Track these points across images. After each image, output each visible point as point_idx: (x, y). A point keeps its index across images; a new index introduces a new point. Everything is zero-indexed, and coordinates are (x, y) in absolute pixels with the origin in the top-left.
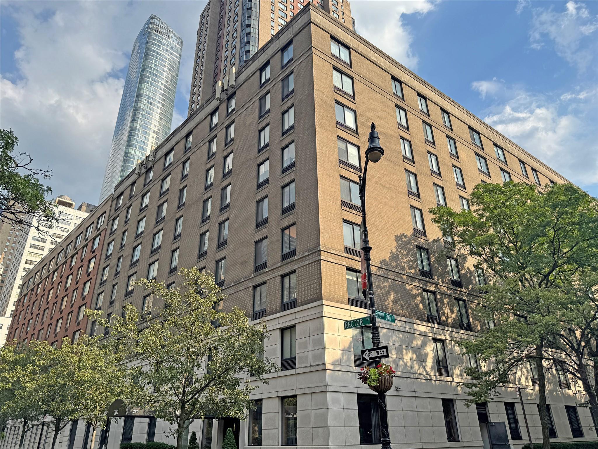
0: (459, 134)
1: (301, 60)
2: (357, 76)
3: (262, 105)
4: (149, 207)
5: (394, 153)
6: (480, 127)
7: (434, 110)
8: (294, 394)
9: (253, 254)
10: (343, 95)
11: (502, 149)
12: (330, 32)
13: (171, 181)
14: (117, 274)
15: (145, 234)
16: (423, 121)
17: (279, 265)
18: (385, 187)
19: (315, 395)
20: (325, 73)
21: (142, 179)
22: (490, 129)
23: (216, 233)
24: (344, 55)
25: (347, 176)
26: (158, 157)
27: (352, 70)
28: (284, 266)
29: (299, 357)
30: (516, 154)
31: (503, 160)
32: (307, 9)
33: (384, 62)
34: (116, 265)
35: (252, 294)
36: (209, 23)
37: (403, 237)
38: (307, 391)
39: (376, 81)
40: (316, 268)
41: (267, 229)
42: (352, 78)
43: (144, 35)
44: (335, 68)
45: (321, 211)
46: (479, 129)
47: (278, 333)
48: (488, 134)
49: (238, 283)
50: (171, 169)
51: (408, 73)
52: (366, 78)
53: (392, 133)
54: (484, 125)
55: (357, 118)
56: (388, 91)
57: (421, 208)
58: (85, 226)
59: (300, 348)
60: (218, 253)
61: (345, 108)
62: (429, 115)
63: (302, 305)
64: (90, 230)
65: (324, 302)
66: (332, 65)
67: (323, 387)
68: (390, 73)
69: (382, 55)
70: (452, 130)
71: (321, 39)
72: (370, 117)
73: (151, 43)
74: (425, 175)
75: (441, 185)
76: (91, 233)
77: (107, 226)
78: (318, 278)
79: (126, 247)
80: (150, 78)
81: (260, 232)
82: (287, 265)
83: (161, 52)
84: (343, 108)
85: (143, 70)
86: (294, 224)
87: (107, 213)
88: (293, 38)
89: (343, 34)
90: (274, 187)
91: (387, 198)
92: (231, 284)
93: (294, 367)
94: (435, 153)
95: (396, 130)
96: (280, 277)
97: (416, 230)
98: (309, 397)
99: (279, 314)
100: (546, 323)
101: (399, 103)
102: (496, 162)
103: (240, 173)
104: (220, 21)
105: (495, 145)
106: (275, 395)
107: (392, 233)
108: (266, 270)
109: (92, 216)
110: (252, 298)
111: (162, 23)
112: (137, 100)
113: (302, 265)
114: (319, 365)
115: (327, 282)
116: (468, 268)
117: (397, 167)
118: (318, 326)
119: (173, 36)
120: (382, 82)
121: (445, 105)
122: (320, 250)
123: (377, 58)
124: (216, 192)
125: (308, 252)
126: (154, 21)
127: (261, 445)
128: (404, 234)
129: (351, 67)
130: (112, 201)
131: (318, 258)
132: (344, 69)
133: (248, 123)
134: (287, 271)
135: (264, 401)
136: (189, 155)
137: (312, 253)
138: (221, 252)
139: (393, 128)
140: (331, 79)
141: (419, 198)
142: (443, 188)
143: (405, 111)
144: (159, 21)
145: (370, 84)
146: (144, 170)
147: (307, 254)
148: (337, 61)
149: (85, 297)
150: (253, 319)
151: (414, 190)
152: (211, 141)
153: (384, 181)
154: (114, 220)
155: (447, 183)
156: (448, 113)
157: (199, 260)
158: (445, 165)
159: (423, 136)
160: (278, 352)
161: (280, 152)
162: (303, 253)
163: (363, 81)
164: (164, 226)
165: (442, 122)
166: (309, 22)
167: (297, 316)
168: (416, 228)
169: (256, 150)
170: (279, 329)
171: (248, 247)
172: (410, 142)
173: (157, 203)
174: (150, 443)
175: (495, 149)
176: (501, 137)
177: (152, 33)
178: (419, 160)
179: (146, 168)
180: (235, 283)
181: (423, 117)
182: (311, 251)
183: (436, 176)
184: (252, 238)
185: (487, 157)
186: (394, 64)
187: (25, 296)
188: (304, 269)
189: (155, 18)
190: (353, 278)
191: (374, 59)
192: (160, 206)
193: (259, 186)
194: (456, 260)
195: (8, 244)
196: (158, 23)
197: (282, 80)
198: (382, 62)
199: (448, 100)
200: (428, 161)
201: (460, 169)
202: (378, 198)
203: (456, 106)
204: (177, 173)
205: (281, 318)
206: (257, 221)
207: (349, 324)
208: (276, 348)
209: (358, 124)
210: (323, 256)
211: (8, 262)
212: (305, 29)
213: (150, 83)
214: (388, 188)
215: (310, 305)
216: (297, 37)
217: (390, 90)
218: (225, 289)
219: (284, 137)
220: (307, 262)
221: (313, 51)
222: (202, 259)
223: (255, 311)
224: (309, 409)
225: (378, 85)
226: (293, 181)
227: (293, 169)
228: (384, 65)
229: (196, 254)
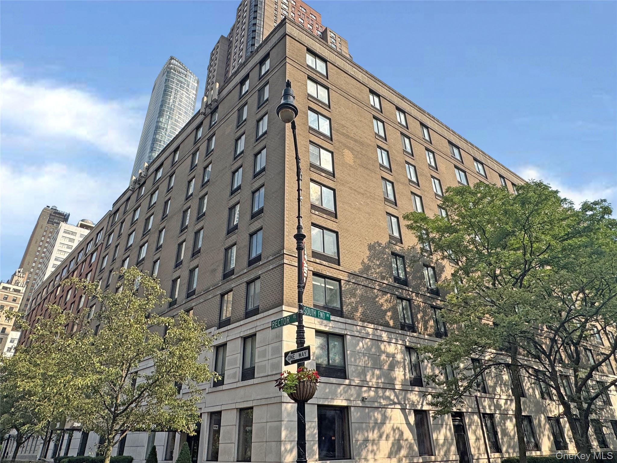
0: (438, 147)
1: (276, 70)
2: (333, 87)
3: (240, 116)
4: (139, 220)
5: (370, 160)
6: (460, 142)
7: (413, 124)
8: (251, 405)
9: (222, 262)
10: (317, 103)
11: (482, 164)
12: (306, 45)
13: (158, 194)
14: (107, 286)
15: (133, 246)
16: (402, 134)
17: (245, 271)
18: (359, 193)
19: (271, 406)
20: (299, 82)
21: (135, 195)
22: (469, 145)
23: (192, 242)
24: (321, 67)
25: (318, 180)
26: (150, 173)
27: (328, 81)
28: (250, 272)
29: (258, 366)
30: (496, 169)
31: (483, 174)
32: (284, 23)
33: (362, 76)
34: (107, 277)
35: (219, 303)
36: (218, 60)
37: (377, 245)
38: (264, 402)
39: (353, 92)
40: (279, 273)
41: (236, 235)
42: (327, 88)
43: (164, 74)
44: (310, 78)
45: (287, 214)
46: (459, 144)
47: (239, 342)
48: (468, 149)
49: (207, 291)
50: (159, 184)
51: (386, 88)
52: (343, 89)
53: (369, 142)
54: (463, 141)
55: (332, 125)
56: (366, 103)
57: (397, 216)
58: (86, 241)
59: (259, 357)
60: (192, 262)
61: (319, 116)
62: (407, 128)
63: (263, 312)
64: (90, 246)
65: (284, 307)
66: (307, 75)
67: (278, 398)
68: (368, 86)
69: (360, 70)
70: (431, 143)
71: (296, 50)
72: (345, 125)
73: (170, 81)
74: (403, 183)
75: (419, 194)
76: (90, 248)
77: (104, 241)
78: (281, 283)
79: (117, 260)
80: (168, 113)
81: (230, 238)
82: (253, 271)
83: (178, 89)
84: (317, 116)
85: (162, 106)
86: (261, 229)
87: (105, 229)
88: (270, 51)
89: (320, 48)
90: (246, 193)
91: (361, 204)
92: (201, 293)
93: (253, 377)
94: (413, 163)
95: (373, 139)
96: (245, 284)
97: (391, 237)
98: (265, 408)
99: (242, 322)
100: (509, 323)
101: (377, 115)
102: (476, 176)
103: (216, 181)
104: (227, 57)
105: (476, 160)
106: (233, 406)
107: (366, 239)
108: (233, 277)
109: (93, 232)
110: (219, 306)
111: (180, 63)
112: (155, 132)
113: (266, 270)
114: (276, 374)
115: (290, 287)
116: (446, 277)
117: (373, 174)
118: (278, 333)
119: (190, 75)
120: (359, 94)
121: (424, 120)
122: (284, 254)
123: (354, 72)
124: (194, 203)
125: (272, 257)
126: (173, 61)
127: (217, 461)
128: (378, 242)
129: (327, 78)
130: (110, 217)
131: (281, 262)
132: (319, 80)
133: (226, 133)
134: (252, 277)
135: (223, 413)
136: (175, 168)
137: (276, 257)
138: (195, 261)
139: (370, 137)
140: (305, 88)
141: (396, 206)
142: (421, 197)
143: (383, 122)
144: (177, 61)
145: (346, 95)
146: (137, 186)
147: (271, 258)
148: (312, 71)
149: (79, 310)
150: (219, 327)
151: (391, 197)
152: (194, 154)
153: (359, 187)
154: (110, 235)
155: (426, 193)
156: (427, 128)
157: (175, 270)
158: (423, 175)
159: (401, 147)
160: (238, 362)
161: (252, 158)
162: (268, 257)
163: (339, 91)
164: (149, 237)
165: (421, 135)
166: (285, 35)
167: (258, 323)
168: (392, 235)
169: (232, 157)
170: (241, 337)
171: (218, 254)
172: (388, 152)
173: (146, 216)
174: (120, 456)
175: (475, 164)
176: (481, 152)
177: (171, 72)
178: (397, 169)
179: (139, 184)
180: (204, 291)
181: (401, 130)
182: (275, 255)
183: (413, 185)
184: (223, 245)
185: (467, 170)
186: (373, 79)
187: (33, 311)
188: (268, 274)
189: (173, 59)
190: (321, 284)
191: (352, 73)
192: (148, 219)
193: (233, 192)
194: (433, 268)
195: (34, 264)
196: (176, 63)
197: (259, 91)
198: (360, 76)
199: (427, 116)
200: (406, 171)
201: (439, 180)
202: (353, 204)
203: (436, 122)
204: (164, 187)
205: (244, 326)
206: (228, 228)
207: (276, 324)
208: (237, 357)
209: (333, 131)
210: (287, 259)
211: (34, 281)
212: (281, 42)
213: (168, 116)
214: (363, 194)
215: (271, 312)
216: (273, 50)
217: (367, 102)
218: (195, 298)
219: (257, 143)
220: (271, 267)
221: (287, 61)
222: (178, 268)
223: (221, 319)
224: (264, 421)
225: (355, 97)
226: (263, 186)
227: (264, 173)
228: (362, 79)
229: (173, 264)
